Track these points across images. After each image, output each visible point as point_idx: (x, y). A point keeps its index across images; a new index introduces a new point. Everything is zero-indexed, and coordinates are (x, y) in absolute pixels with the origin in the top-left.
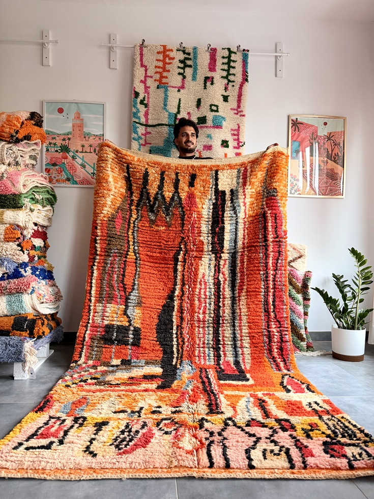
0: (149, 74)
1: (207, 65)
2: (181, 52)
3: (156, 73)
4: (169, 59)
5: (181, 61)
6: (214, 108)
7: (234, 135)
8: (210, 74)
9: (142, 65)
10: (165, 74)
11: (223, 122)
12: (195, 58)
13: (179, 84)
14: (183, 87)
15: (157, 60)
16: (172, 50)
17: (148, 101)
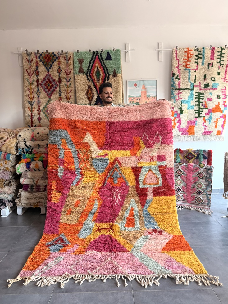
0: (180, 63)
1: (210, 56)
2: (196, 51)
3: (184, 62)
4: (190, 55)
5: (196, 56)
6: (213, 79)
7: (223, 92)
8: (211, 62)
9: (177, 59)
10: (188, 63)
11: (218, 86)
12: (204, 53)
13: (195, 68)
14: (197, 69)
15: (184, 56)
16: (192, 50)
17: (180, 77)
